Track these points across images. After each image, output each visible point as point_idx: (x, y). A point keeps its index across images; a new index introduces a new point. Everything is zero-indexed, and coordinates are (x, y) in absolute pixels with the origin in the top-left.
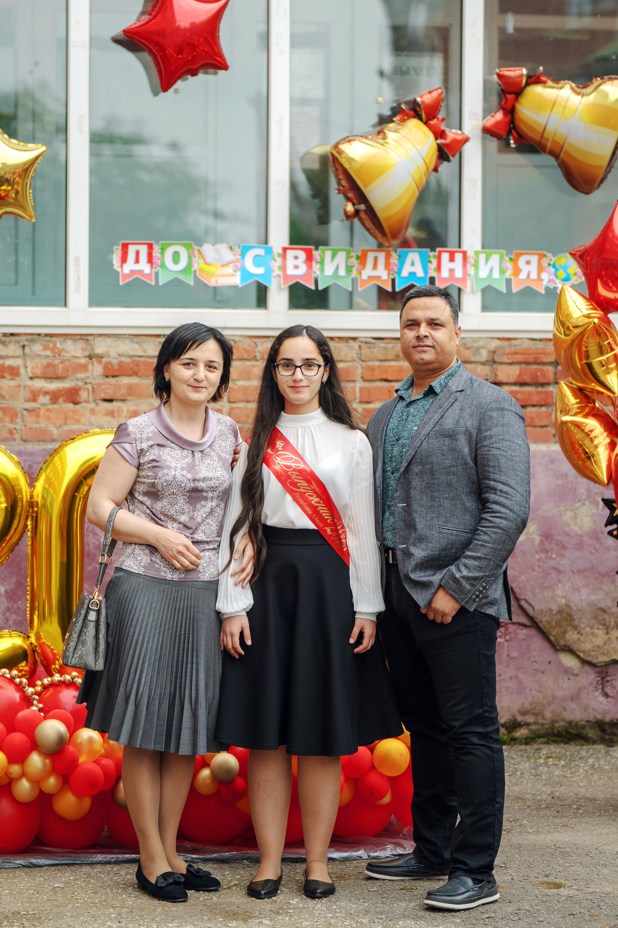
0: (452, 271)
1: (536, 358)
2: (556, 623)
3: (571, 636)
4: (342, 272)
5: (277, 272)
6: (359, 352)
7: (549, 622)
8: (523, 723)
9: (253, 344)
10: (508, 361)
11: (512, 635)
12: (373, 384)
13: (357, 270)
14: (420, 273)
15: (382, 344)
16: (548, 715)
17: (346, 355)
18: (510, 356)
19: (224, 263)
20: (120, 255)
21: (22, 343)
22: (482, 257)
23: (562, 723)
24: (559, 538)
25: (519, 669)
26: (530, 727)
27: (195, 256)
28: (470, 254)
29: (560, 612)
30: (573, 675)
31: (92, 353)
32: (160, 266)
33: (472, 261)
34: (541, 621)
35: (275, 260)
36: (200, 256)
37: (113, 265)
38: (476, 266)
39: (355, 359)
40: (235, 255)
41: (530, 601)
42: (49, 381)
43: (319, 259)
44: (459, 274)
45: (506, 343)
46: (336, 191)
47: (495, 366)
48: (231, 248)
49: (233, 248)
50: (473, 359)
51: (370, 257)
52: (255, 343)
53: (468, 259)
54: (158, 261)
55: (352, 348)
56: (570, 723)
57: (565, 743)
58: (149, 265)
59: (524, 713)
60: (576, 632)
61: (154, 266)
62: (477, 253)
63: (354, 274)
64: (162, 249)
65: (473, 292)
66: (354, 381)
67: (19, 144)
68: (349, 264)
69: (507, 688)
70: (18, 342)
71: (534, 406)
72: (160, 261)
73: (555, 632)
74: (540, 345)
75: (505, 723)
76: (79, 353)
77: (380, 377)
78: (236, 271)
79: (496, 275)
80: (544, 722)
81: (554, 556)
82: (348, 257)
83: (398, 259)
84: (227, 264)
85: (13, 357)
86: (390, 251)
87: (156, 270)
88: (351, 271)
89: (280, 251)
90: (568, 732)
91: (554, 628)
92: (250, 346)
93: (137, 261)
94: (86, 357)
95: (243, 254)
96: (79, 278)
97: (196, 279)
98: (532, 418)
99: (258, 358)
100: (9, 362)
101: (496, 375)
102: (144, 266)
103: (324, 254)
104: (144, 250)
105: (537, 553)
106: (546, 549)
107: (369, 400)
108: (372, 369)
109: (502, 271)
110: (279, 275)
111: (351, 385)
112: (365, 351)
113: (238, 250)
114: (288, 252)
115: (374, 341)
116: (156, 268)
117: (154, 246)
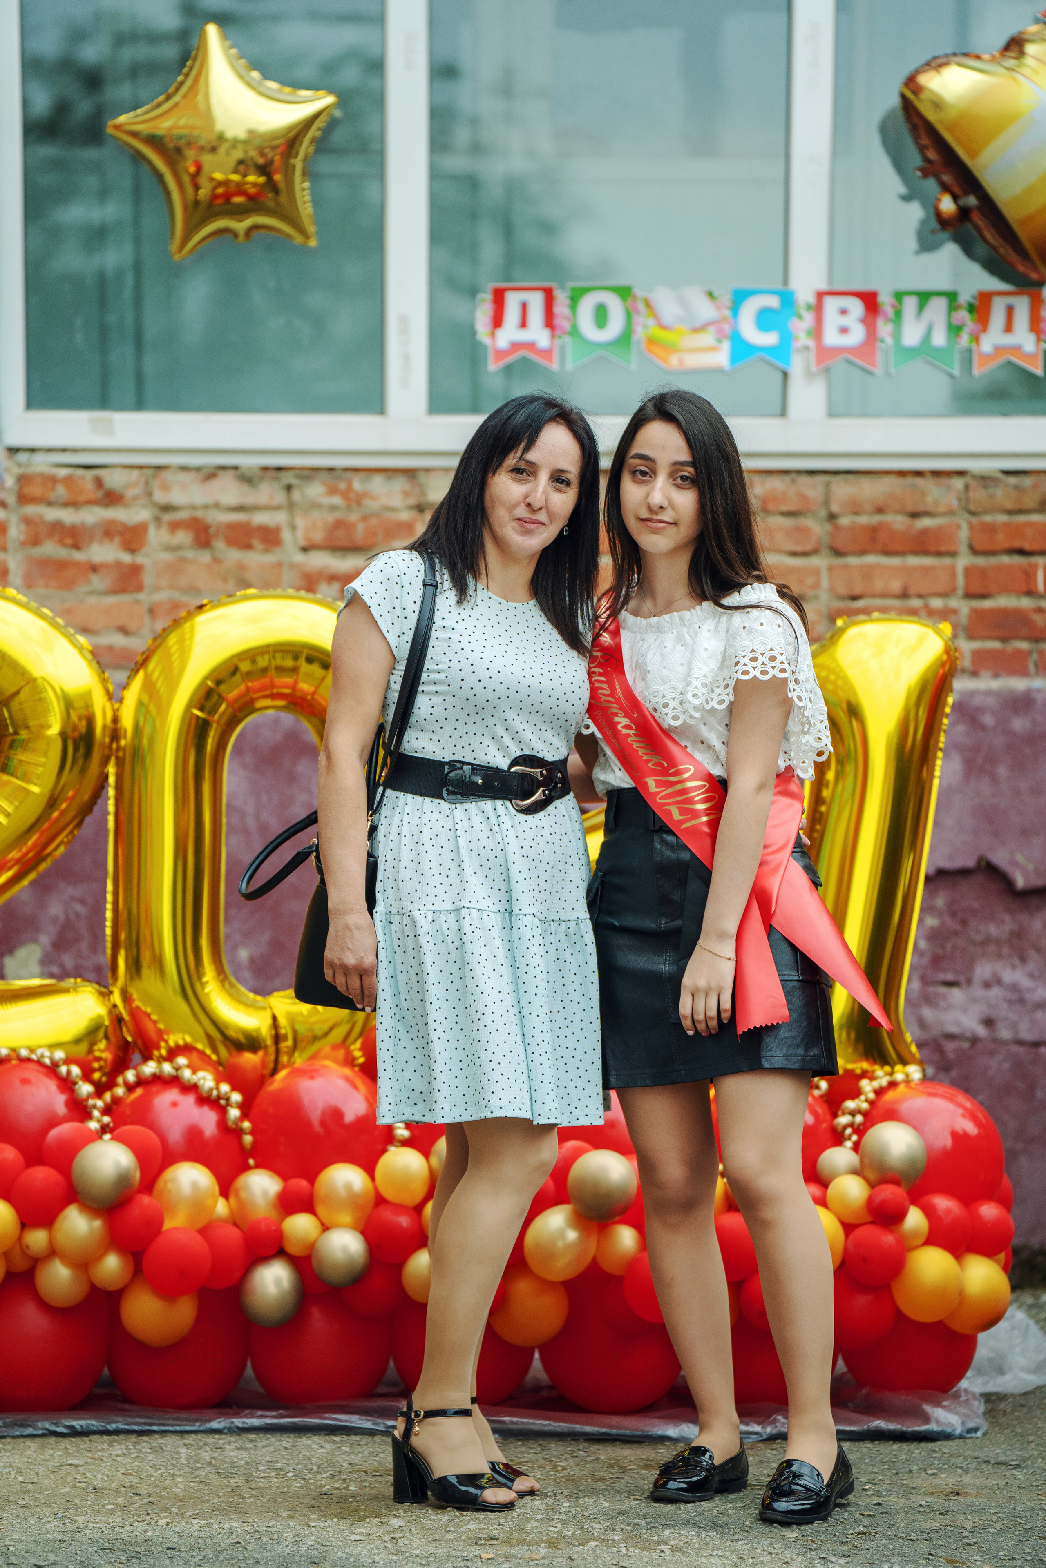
4: (939, 338)
5: (804, 340)
6: (963, 496)
12: (993, 561)
13: (971, 334)
15: (1012, 480)
17: (936, 502)
19: (698, 324)
20: (490, 312)
21: (286, 482)
27: (639, 312)
31: (423, 500)
32: (569, 334)
35: (800, 317)
36: (650, 311)
37: (476, 333)
39: (956, 509)
40: (718, 308)
42: (339, 554)
43: (890, 311)
46: (922, 175)
48: (711, 295)
49: (716, 293)
51: (999, 307)
54: (566, 324)
55: (949, 487)
58: (547, 332)
61: (557, 332)
63: (965, 339)
64: (572, 299)
66: (953, 554)
67: (280, 91)
68: (954, 322)
70: (279, 482)
72: (570, 322)
76: (398, 502)
77: (1007, 545)
78: (719, 341)
82: (952, 309)
84: (704, 327)
85: (268, 508)
86: (1039, 292)
87: (562, 342)
88: (960, 337)
89: (811, 299)
93: (523, 324)
94: (411, 508)
95: (736, 305)
96: (407, 357)
100: (260, 519)
102: (538, 334)
103: (902, 303)
104: (536, 301)
107: (985, 592)
108: (990, 529)
110: (807, 348)
111: (947, 561)
112: (978, 494)
113: (726, 298)
114: (828, 300)
115: (1000, 475)
116: (560, 337)
117: (557, 293)
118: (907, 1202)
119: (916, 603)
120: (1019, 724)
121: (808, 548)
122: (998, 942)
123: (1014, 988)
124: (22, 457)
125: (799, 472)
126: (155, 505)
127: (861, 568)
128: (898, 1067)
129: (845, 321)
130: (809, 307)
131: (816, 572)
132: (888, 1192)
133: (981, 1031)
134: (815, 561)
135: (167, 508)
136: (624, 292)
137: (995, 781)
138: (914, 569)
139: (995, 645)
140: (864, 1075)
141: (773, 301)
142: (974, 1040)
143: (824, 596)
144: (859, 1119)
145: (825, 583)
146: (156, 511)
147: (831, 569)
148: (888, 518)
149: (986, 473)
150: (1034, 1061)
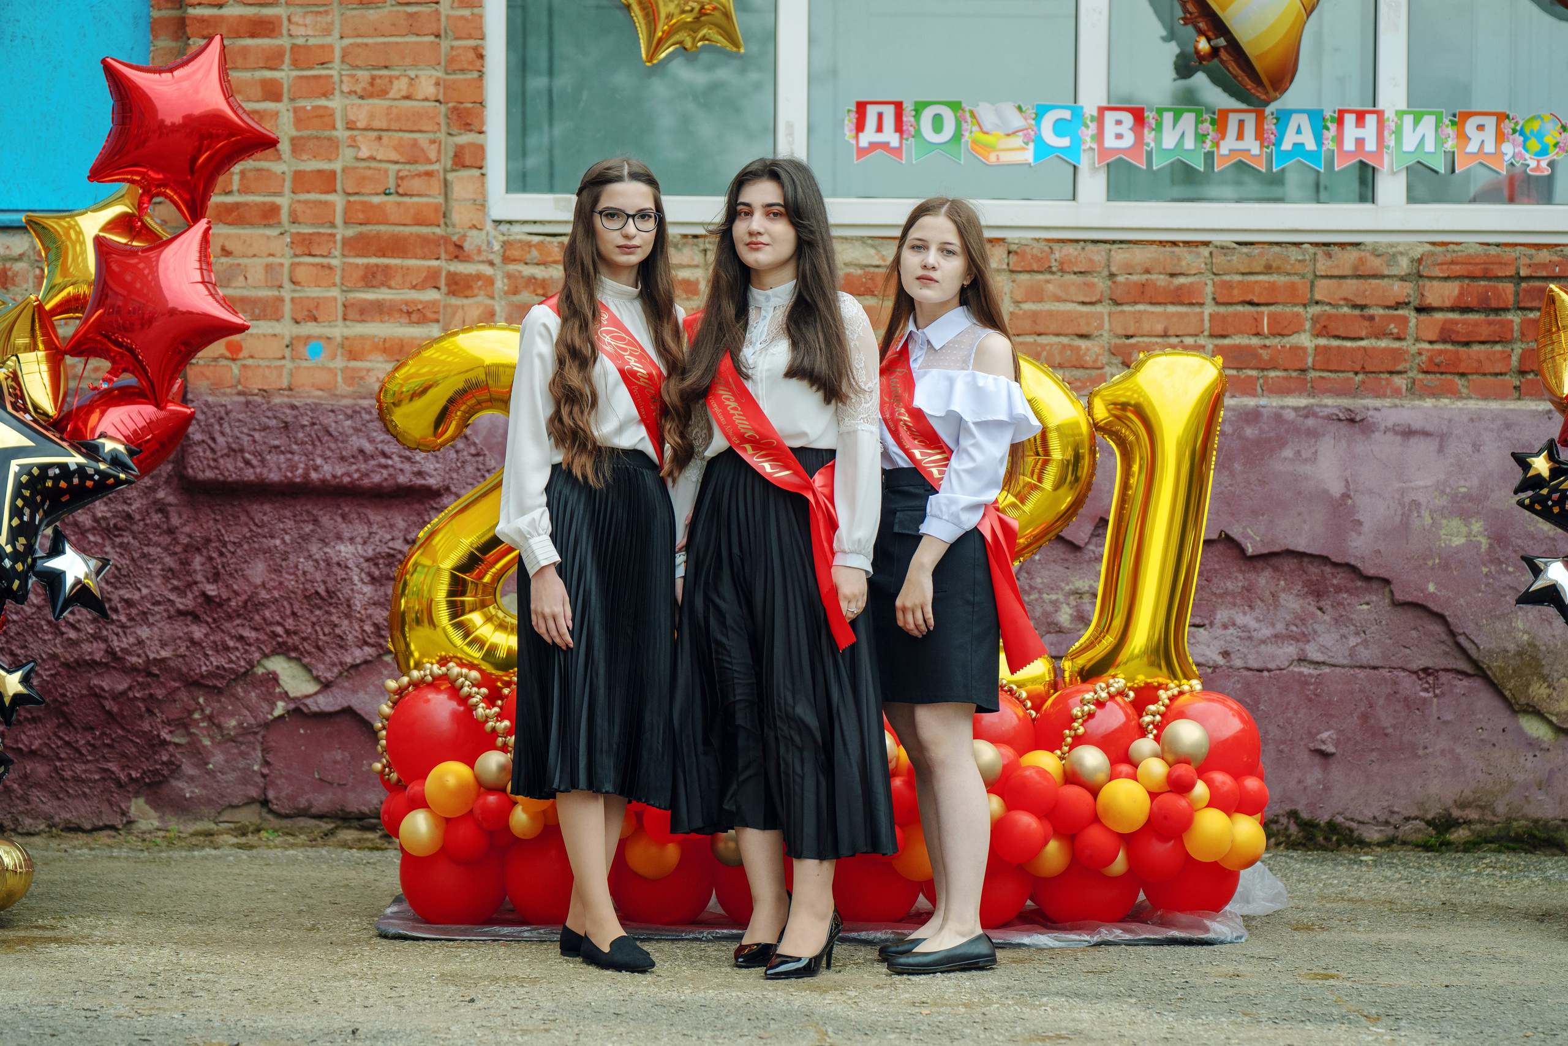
0: (1360, 142)
1: (1486, 270)
2: (1514, 671)
3: (1538, 691)
4: (1189, 143)
5: (1090, 143)
6: (1208, 261)
7: (1502, 669)
8: (1461, 821)
9: (1047, 249)
10: (1441, 275)
11: (1446, 688)
12: (1231, 309)
13: (1212, 141)
14: (1311, 145)
15: (1245, 249)
16: (1501, 809)
17: (1188, 265)
18: (1445, 267)
19: (1010, 131)
20: (855, 121)
21: (702, 247)
22: (1408, 120)
23: (1523, 822)
24: (1519, 541)
25: (1455, 739)
26: (1473, 827)
27: (966, 121)
28: (1389, 114)
29: (1520, 654)
30: (1541, 749)
32: (914, 136)
33: (1393, 126)
34: (1489, 668)
35: (1087, 126)
36: (975, 120)
38: (1398, 133)
39: (1203, 271)
40: (1026, 119)
41: (1472, 637)
43: (1153, 123)
44: (1371, 146)
45: (1439, 249)
46: (1182, 22)
47: (1420, 283)
48: (1020, 108)
49: (1024, 108)
50: (1386, 272)
51: (1233, 121)
52: (1051, 250)
53: (1386, 123)
54: (911, 129)
55: (1199, 254)
56: (1536, 821)
57: (1527, 852)
58: (897, 135)
59: (1463, 805)
60: (1546, 685)
61: (905, 136)
62: (1400, 114)
63: (1208, 145)
64: (916, 110)
65: (1394, 173)
66: (1202, 304)
68: (1200, 132)
69: (1436, 767)
70: (697, 245)
71: (1483, 343)
72: (914, 128)
73: (1511, 685)
74: (1493, 251)
75: (1434, 819)
77: (1240, 299)
78: (1027, 144)
79: (1429, 146)
80: (1495, 819)
81: (1511, 569)
82: (1199, 121)
83: (1275, 125)
84: (1014, 133)
85: (689, 266)
86: (1263, 112)
87: (908, 142)
88: (1204, 142)
89: (1095, 113)
90: (1532, 836)
91: (1511, 677)
92: (1042, 253)
93: (880, 129)
95: (1038, 117)
97: (967, 154)
98: (1480, 362)
99: (1054, 269)
100: (683, 274)
101: (1423, 295)
102: (890, 136)
103: (1161, 116)
104: (889, 112)
105: (1485, 565)
106: (1498, 559)
107: (1224, 333)
108: (1229, 286)
109: (1440, 141)
110: (1091, 149)
111: (1197, 309)
112: (1219, 260)
113: (1031, 112)
114: (1107, 114)
115: (1235, 246)
116: (907, 140)
117: (904, 106)
118: (1196, 776)
119: (1174, 340)
120: (1250, 432)
121: (1094, 300)
122: (1233, 595)
123: (1245, 628)
124: (503, 228)
125: (1085, 241)
127: (1134, 313)
128: (1184, 681)
129: (1119, 129)
131: (1100, 316)
132: (1183, 770)
133: (1220, 661)
134: (1099, 308)
136: (955, 106)
137: (1232, 475)
138: (1173, 314)
139: (1234, 372)
140: (1160, 686)
141: (1066, 114)
142: (1215, 667)
143: (1106, 335)
144: (1158, 718)
145: (1107, 326)
147: (1110, 314)
148: (1154, 277)
149: (1224, 244)
150: (1257, 683)
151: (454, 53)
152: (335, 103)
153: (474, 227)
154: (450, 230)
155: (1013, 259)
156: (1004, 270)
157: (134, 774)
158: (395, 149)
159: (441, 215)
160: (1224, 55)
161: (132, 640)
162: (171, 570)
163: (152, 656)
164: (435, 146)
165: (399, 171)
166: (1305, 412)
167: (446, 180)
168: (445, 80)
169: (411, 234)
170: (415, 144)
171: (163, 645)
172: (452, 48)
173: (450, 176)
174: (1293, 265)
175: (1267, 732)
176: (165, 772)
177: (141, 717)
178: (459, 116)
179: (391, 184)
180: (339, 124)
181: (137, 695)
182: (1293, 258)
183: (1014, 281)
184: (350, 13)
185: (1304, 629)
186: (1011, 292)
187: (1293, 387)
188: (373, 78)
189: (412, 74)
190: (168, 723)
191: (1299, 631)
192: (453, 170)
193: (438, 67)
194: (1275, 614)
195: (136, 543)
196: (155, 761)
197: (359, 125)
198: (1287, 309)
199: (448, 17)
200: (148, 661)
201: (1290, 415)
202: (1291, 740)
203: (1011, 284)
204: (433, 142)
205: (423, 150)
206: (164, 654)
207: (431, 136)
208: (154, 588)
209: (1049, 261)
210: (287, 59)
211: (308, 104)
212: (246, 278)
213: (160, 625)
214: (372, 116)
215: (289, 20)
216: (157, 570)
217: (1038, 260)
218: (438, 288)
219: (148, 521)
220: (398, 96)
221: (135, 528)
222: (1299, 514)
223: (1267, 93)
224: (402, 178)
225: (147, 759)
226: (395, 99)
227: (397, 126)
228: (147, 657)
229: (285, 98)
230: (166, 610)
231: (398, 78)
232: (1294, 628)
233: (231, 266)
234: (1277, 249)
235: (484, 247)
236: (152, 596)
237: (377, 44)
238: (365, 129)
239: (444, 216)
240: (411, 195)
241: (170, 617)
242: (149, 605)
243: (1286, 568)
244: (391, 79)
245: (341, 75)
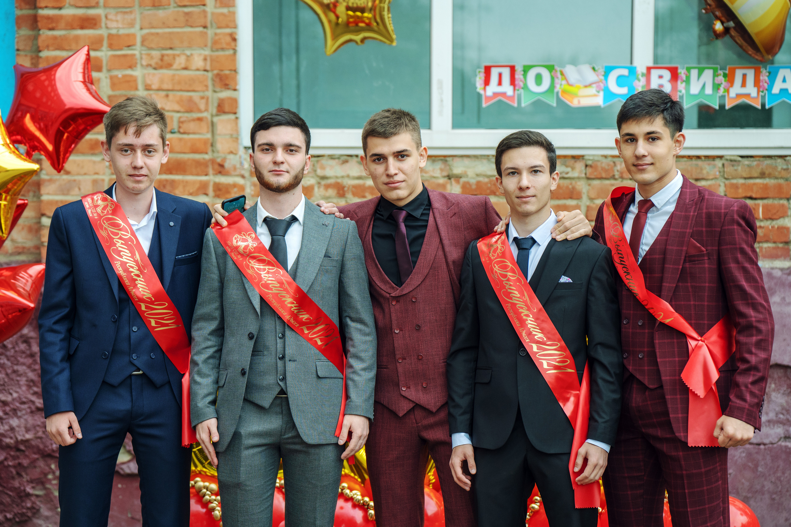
4: (709, 90)
6: (722, 170)
9: (612, 163)
13: (724, 88)
15: (746, 162)
17: (708, 173)
19: (587, 83)
20: (483, 78)
27: (557, 78)
31: (451, 173)
32: (523, 88)
35: (639, 80)
36: (563, 77)
37: (476, 88)
39: (718, 177)
40: (598, 75)
43: (684, 77)
46: (704, 11)
48: (594, 69)
49: (596, 68)
51: (739, 74)
52: (614, 163)
54: (521, 83)
55: (715, 166)
58: (512, 88)
61: (517, 88)
63: (722, 91)
64: (524, 71)
68: (716, 82)
72: (523, 82)
76: (438, 174)
77: (744, 195)
78: (598, 92)
82: (715, 75)
83: (768, 76)
84: (590, 85)
86: (759, 68)
87: (519, 92)
88: (719, 89)
89: (645, 71)
92: (608, 165)
93: (500, 83)
94: (444, 177)
95: (606, 74)
96: (442, 101)
97: (559, 100)
99: (617, 177)
102: (507, 88)
103: (690, 72)
104: (506, 73)
108: (735, 187)
112: (729, 169)
113: (601, 71)
114: (653, 71)
115: (740, 159)
116: (518, 90)
117: (516, 68)
126: (318, 176)
129: (661, 82)
130: (643, 75)
135: (324, 178)
136: (551, 68)
146: (318, 179)
149: (732, 158)
150: (757, 453)
151: (217, 38)
152: (138, 73)
153: (231, 152)
154: (216, 155)
155: (589, 170)
156: (583, 178)
157: (9, 516)
158: (178, 103)
159: (209, 145)
160: (733, 33)
161: (7, 427)
162: (32, 381)
163: (20, 438)
164: (204, 101)
165: (180, 117)
166: (788, 271)
167: (213, 124)
168: (211, 56)
169: (189, 160)
170: (190, 99)
171: (27, 430)
172: (216, 34)
173: (215, 119)
174: (780, 172)
175: (763, 486)
176: (30, 514)
177: (13, 478)
178: (221, 79)
179: (175, 126)
180: (140, 86)
181: (10, 463)
182: (779, 169)
183: (589, 185)
184: (146, 13)
185: (788, 417)
186: (588, 192)
187: (780, 253)
188: (163, 56)
189: (188, 53)
190: (31, 481)
191: (785, 418)
192: (217, 115)
193: (205, 48)
194: (768, 407)
195: (9, 363)
196: (23, 507)
197: (154, 87)
198: (776, 202)
199: (213, 14)
200: (17, 442)
201: (778, 274)
202: (780, 491)
203: (588, 187)
204: (202, 98)
205: (195, 104)
206: (28, 436)
207: (201, 94)
208: (21, 392)
209: (613, 171)
210: (105, 43)
211: (119, 74)
212: (80, 189)
213: (26, 417)
214: (162, 81)
215: (106, 17)
216: (23, 381)
217: (606, 171)
218: (206, 194)
219: (17, 349)
220: (179, 68)
221: (8, 353)
222: (785, 340)
223: (763, 56)
224: (182, 122)
225: (17, 505)
226: (177, 70)
227: (177, 87)
228: (17, 438)
229: (104, 69)
230: (30, 408)
231: (179, 55)
232: (781, 416)
233: (69, 181)
234: (768, 162)
235: (238, 166)
236: (20, 398)
237: (165, 33)
238: (158, 90)
239: (212, 145)
240: (188, 133)
241: (32, 412)
242: (18, 404)
243: (776, 376)
244: (174, 57)
245: (141, 54)
